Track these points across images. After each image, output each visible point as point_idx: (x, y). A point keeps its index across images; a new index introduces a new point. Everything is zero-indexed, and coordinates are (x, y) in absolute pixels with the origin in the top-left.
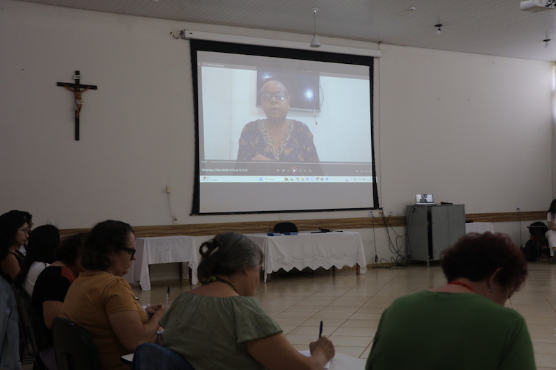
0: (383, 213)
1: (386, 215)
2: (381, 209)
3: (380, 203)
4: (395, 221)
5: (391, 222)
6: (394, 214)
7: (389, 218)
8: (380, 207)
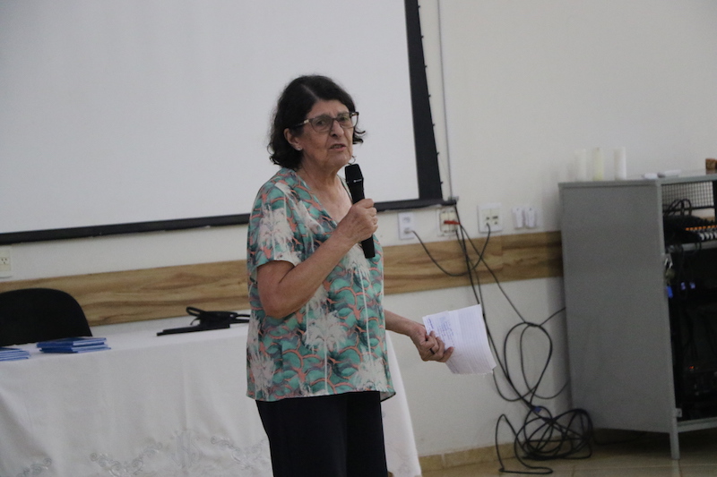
0: (456, 223)
1: (473, 229)
2: (452, 203)
3: (443, 177)
4: (510, 257)
5: (493, 261)
6: (506, 227)
7: (486, 244)
8: (446, 197)
